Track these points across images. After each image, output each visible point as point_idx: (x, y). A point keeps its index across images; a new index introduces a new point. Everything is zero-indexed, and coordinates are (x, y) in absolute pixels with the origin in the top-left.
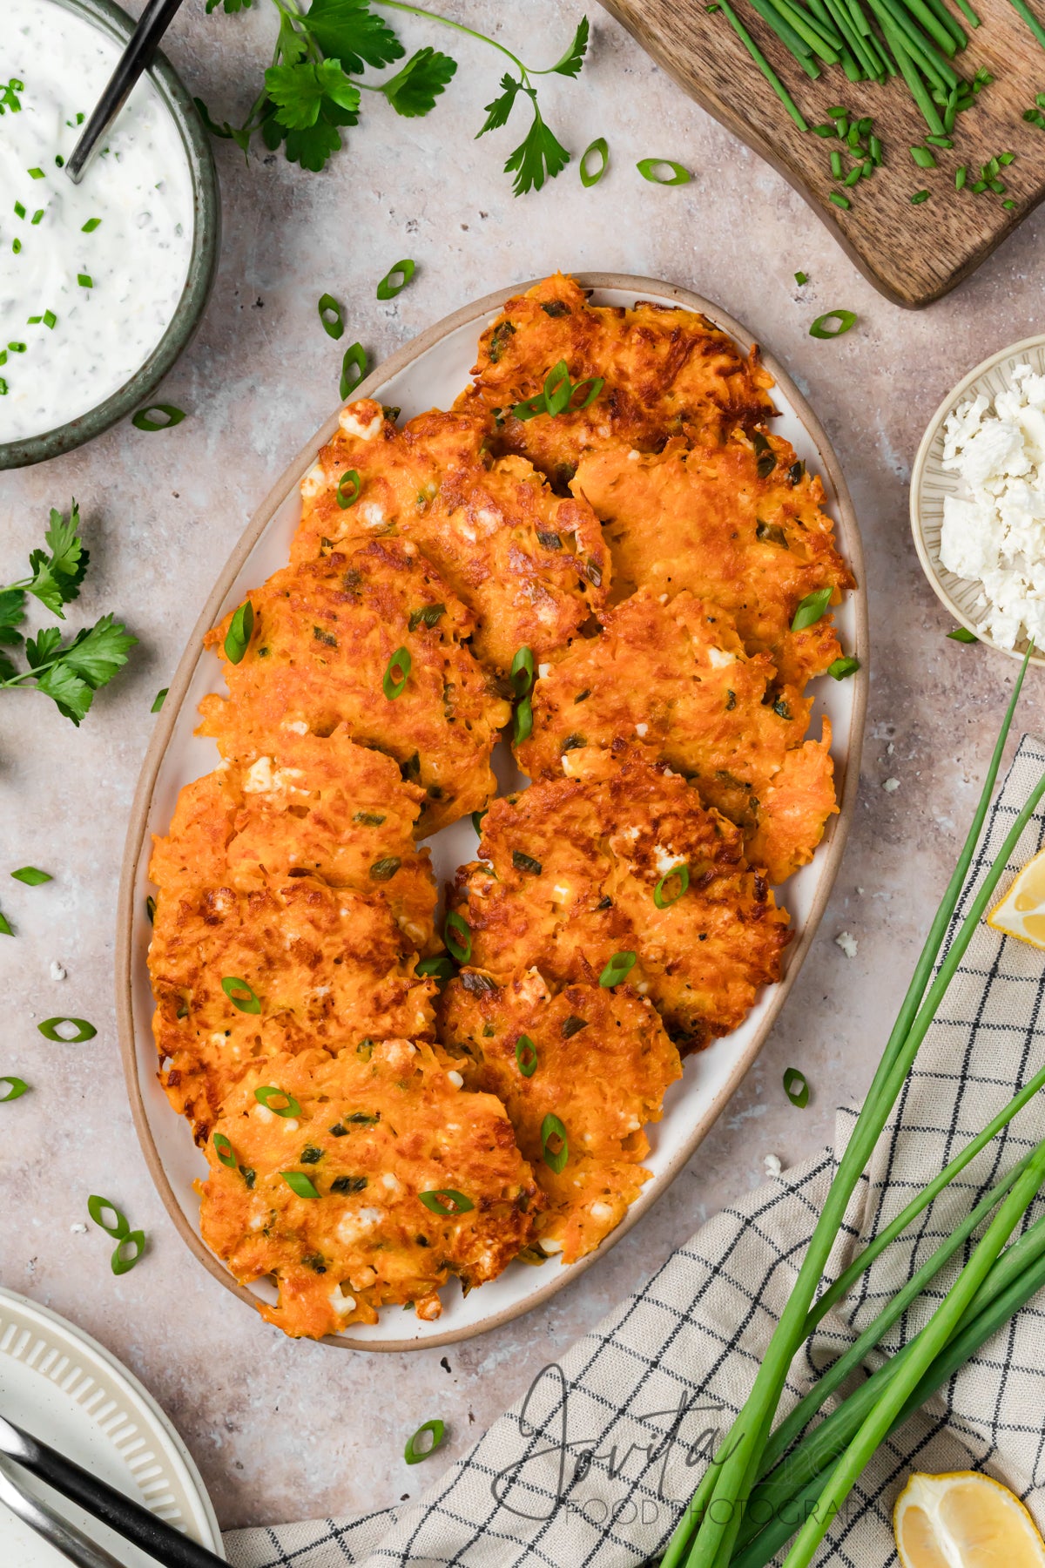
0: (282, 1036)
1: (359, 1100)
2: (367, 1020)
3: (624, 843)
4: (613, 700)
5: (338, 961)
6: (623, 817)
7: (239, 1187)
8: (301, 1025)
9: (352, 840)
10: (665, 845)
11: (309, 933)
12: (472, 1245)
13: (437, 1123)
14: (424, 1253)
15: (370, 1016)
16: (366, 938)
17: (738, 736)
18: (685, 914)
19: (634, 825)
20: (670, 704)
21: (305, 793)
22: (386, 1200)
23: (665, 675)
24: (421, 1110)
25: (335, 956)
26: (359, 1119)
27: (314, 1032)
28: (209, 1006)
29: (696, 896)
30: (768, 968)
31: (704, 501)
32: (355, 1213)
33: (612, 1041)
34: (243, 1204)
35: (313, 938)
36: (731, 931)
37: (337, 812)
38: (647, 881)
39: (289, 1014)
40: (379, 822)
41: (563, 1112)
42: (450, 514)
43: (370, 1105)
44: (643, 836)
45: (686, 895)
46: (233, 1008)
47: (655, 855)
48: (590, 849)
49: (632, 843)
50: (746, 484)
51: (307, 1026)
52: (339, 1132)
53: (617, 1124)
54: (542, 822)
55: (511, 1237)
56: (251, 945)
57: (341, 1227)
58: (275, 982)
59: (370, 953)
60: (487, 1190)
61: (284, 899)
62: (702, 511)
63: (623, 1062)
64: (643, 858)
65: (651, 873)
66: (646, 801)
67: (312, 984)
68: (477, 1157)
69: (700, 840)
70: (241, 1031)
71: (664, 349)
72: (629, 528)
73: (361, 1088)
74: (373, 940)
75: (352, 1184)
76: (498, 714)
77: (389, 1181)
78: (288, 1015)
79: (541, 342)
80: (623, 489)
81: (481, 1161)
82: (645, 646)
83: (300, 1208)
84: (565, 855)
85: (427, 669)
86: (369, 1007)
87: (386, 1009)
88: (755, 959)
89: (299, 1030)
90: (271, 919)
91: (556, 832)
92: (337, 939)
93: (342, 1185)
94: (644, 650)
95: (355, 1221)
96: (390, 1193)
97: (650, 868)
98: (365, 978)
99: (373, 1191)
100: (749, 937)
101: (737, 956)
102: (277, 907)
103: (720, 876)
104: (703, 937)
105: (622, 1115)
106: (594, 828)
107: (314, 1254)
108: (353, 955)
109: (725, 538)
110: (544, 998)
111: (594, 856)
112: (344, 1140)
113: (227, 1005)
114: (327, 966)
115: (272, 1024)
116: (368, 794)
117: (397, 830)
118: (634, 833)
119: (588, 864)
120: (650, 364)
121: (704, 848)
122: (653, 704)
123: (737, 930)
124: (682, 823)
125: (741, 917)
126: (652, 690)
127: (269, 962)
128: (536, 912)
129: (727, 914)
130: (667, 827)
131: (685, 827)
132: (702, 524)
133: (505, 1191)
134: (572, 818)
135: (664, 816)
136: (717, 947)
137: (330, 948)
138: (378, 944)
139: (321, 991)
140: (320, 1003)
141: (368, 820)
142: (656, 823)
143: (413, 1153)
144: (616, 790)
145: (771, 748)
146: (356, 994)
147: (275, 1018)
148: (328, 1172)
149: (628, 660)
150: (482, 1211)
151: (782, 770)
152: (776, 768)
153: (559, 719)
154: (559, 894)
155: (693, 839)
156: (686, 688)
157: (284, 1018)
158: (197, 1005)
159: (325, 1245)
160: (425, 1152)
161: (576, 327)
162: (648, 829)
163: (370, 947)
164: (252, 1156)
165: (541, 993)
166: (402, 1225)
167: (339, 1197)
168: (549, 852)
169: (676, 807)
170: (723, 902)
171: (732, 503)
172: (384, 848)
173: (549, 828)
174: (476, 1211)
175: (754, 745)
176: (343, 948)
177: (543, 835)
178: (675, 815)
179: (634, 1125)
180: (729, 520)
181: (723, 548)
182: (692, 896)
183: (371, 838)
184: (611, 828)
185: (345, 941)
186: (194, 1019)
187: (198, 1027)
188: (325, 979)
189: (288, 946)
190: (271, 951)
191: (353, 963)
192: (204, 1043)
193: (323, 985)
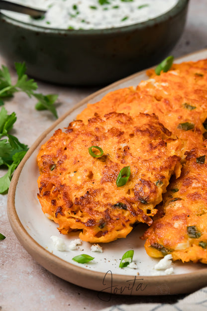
0: (103, 166)
2: (146, 154)
5: (132, 135)
8: (113, 160)
11: (117, 125)
15: (148, 151)
16: (145, 125)
25: (130, 132)
27: (119, 163)
28: (66, 161)
51: (116, 160)
59: (147, 129)
67: (119, 142)
70: (82, 169)
74: (149, 125)
78: (106, 157)
87: (155, 148)
92: (131, 126)
98: (146, 139)
108: (139, 130)
114: (126, 136)
127: (97, 138)
137: (127, 130)
138: (150, 126)
139: (123, 145)
147: (100, 158)
157: (104, 158)
158: (60, 162)
163: (147, 127)
185: (135, 127)
186: (58, 168)
187: (60, 171)
188: (125, 140)
189: (107, 131)
190: (98, 134)
191: (139, 133)
192: (63, 178)
193: (124, 143)
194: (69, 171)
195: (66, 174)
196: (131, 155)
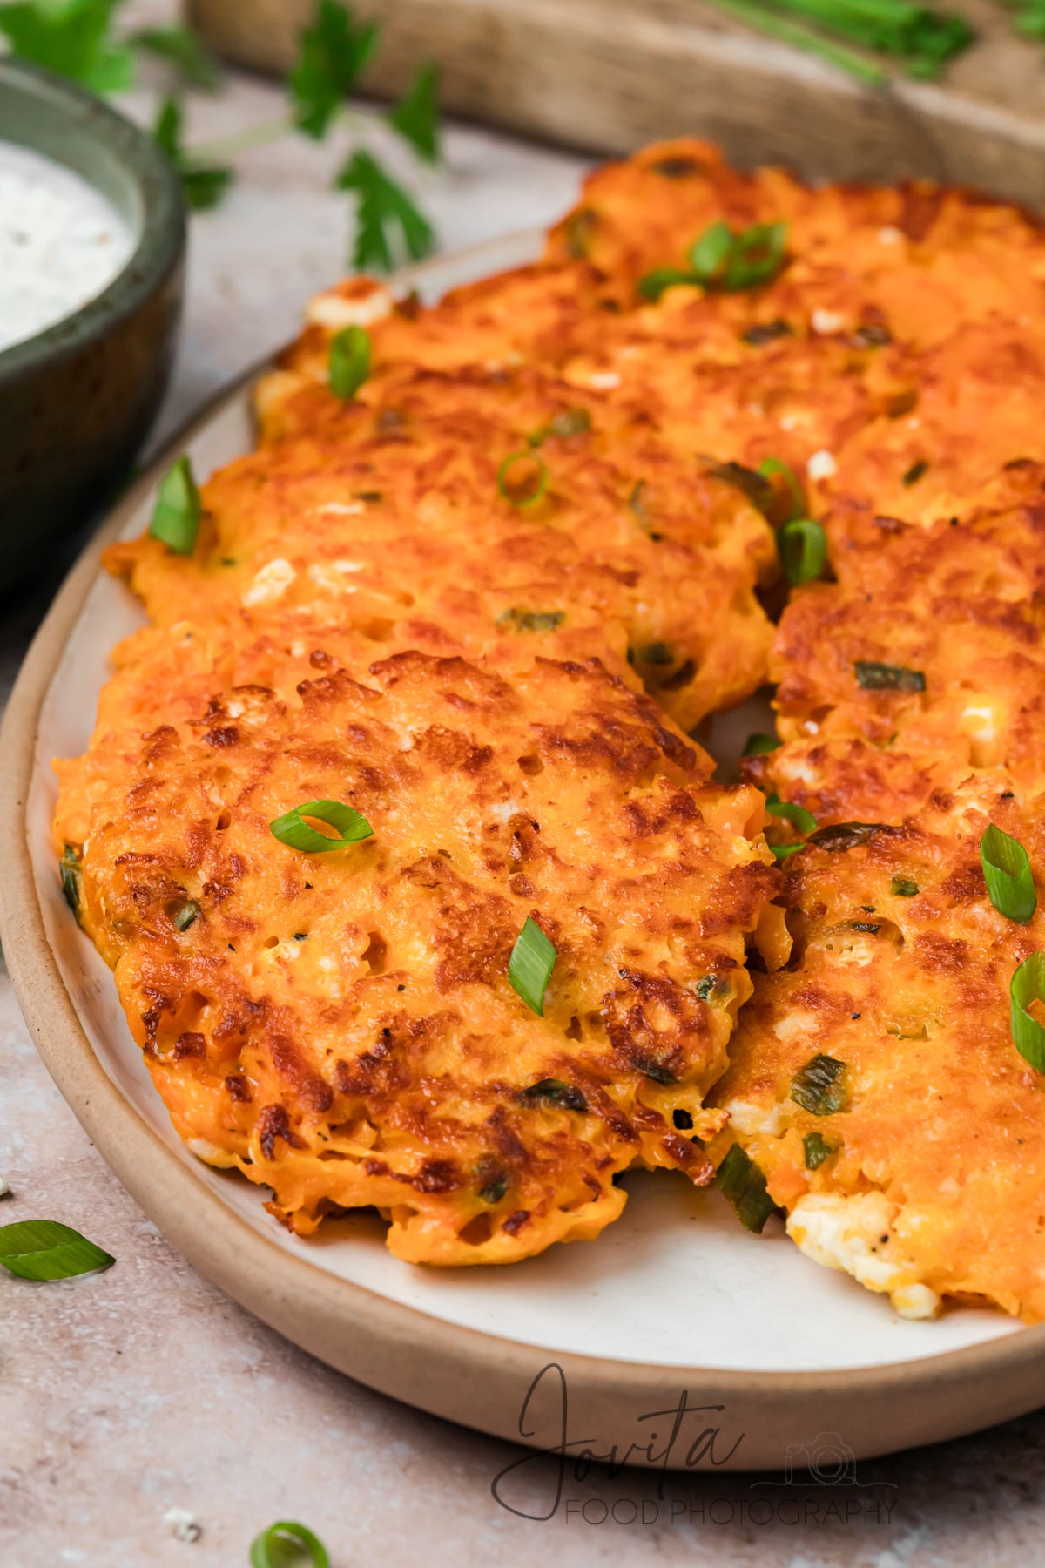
0: (432, 909)
2: (622, 853)
5: (528, 764)
8: (471, 881)
11: (451, 717)
15: (627, 841)
16: (580, 715)
25: (519, 751)
27: (505, 891)
28: (247, 886)
35: (461, 724)
37: (457, 609)
39: (439, 860)
40: (555, 619)
46: (306, 873)
48: (1018, 624)
51: (485, 881)
54: (901, 598)
58: (394, 812)
59: (595, 735)
61: (376, 680)
67: (481, 798)
70: (328, 926)
74: (596, 716)
78: (436, 863)
84: (968, 646)
87: (659, 826)
89: (467, 889)
92: (517, 722)
98: (599, 780)
106: (1013, 585)
108: (555, 740)
111: (1029, 633)
113: (290, 872)
114: (507, 770)
115: (406, 889)
119: (1021, 649)
127: (372, 776)
128: (936, 758)
137: (504, 737)
138: (608, 722)
139: (504, 812)
140: (507, 831)
146: (585, 810)
147: (408, 872)
154: (979, 722)
157: (429, 869)
158: (219, 890)
163: (592, 726)
168: (933, 649)
173: (919, 605)
176: (534, 735)
177: (911, 619)
185: (534, 725)
186: (216, 919)
187: (228, 934)
188: (507, 787)
189: (407, 744)
190: (372, 759)
191: (565, 756)
192: (249, 969)
193: (505, 799)
194: (270, 933)
195: (256, 947)
196: (555, 859)
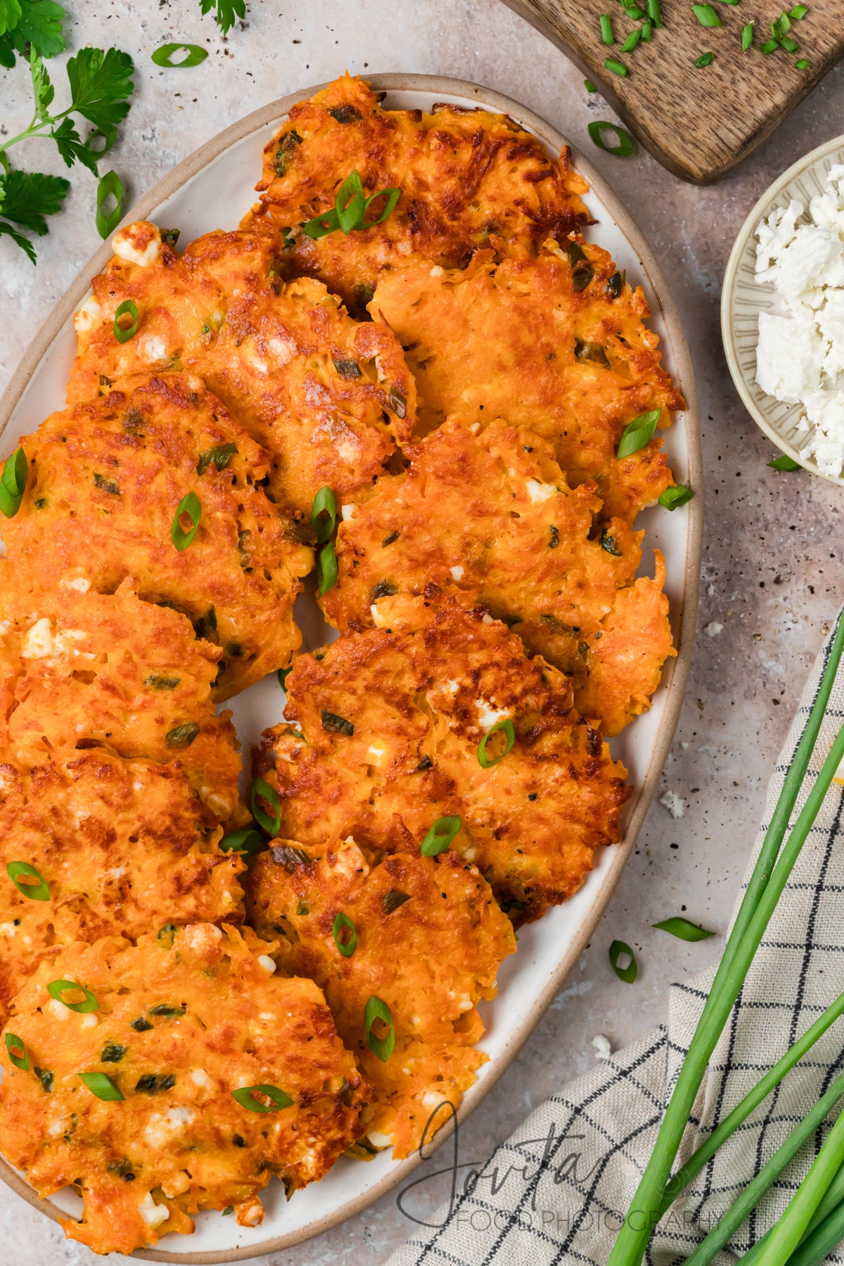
0: (77, 923)
1: (162, 991)
2: (168, 903)
3: (442, 698)
4: (425, 541)
5: (133, 839)
6: (440, 669)
7: (35, 1089)
8: (97, 911)
9: (144, 706)
10: (487, 698)
11: (100, 810)
12: (293, 1143)
13: (249, 1012)
14: (241, 1154)
15: (171, 898)
16: (162, 813)
17: (563, 577)
18: (512, 773)
19: (452, 678)
20: (487, 544)
21: (91, 656)
22: (197, 1098)
23: (480, 512)
24: (230, 999)
25: (130, 834)
26: (164, 1012)
27: (111, 917)
29: (524, 753)
30: (605, 828)
31: (516, 320)
32: (164, 1114)
33: (439, 915)
34: (40, 1109)
35: (104, 816)
36: (563, 790)
37: (126, 676)
38: (469, 739)
39: (83, 899)
40: (173, 685)
41: (387, 994)
42: (239, 344)
43: (174, 996)
44: (463, 690)
45: (512, 752)
46: (20, 896)
47: (477, 710)
48: (406, 706)
49: (451, 698)
50: (561, 299)
51: (102, 911)
52: (142, 1026)
53: (448, 1004)
54: (351, 678)
55: (335, 1134)
56: (38, 825)
57: (149, 1130)
58: (66, 865)
59: (168, 829)
60: (307, 1084)
61: (71, 774)
62: (514, 331)
63: (450, 937)
64: (464, 714)
65: (474, 730)
66: (465, 651)
67: (106, 866)
68: (295, 1048)
69: (526, 692)
70: (32, 920)
71: (466, 154)
72: (434, 352)
73: (165, 978)
74: (170, 815)
75: (159, 1082)
76: (299, 562)
77: (199, 1077)
78: (81, 901)
79: (330, 152)
80: (427, 310)
81: (299, 1053)
82: (456, 481)
83: (102, 1111)
84: (378, 714)
85: (219, 515)
86: (170, 887)
87: (189, 890)
88: (591, 819)
89: (94, 915)
90: (57, 796)
91: (368, 688)
92: (131, 815)
93: (148, 1084)
94: (455, 486)
95: (163, 1123)
96: (201, 1091)
97: (471, 725)
98: (163, 856)
99: (182, 1089)
100: (584, 795)
101: (571, 817)
102: (64, 782)
103: (548, 729)
104: (533, 797)
105: (453, 994)
106: (409, 683)
107: (121, 1160)
108: (149, 832)
109: (540, 359)
110: (361, 870)
111: (410, 713)
112: (148, 1035)
113: (14, 892)
114: (122, 846)
115: (64, 910)
116: (159, 655)
117: (193, 693)
118: (453, 687)
119: (404, 721)
120: (451, 171)
121: (531, 700)
122: (469, 544)
123: (570, 788)
124: (504, 674)
125: (574, 774)
126: (466, 528)
127: (58, 843)
128: (350, 776)
129: (558, 771)
130: (488, 679)
131: (508, 679)
132: (515, 344)
133: (326, 1084)
134: (384, 672)
135: (485, 667)
136: (548, 807)
137: (123, 825)
138: (176, 819)
139: (117, 873)
140: (116, 886)
141: (161, 683)
142: (477, 675)
143: (225, 1046)
144: (431, 640)
145: (599, 588)
146: (155, 875)
147: (68, 904)
148: (131, 1071)
149: (440, 497)
150: (302, 1106)
151: (613, 611)
152: (606, 609)
153: (366, 564)
154: (374, 756)
155: (518, 690)
156: (504, 525)
157: (77, 903)
159: (132, 1150)
160: (238, 1045)
161: (368, 133)
162: (468, 682)
163: (168, 822)
164: (48, 1058)
165: (358, 865)
166: (216, 1124)
167: (145, 1097)
168: (361, 710)
169: (498, 656)
170: (553, 758)
171: (547, 320)
172: (180, 713)
173: (359, 684)
174: (296, 1107)
175: (581, 585)
176: (138, 824)
177: (354, 692)
178: (497, 665)
179: (466, 1005)
180: (544, 340)
181: (539, 370)
182: (519, 752)
183: (165, 702)
184: (428, 682)
185: (140, 818)
188: (120, 859)
189: (77, 826)
190: (60, 832)
191: (150, 840)
193: (118, 867)
196: (136, 904)
